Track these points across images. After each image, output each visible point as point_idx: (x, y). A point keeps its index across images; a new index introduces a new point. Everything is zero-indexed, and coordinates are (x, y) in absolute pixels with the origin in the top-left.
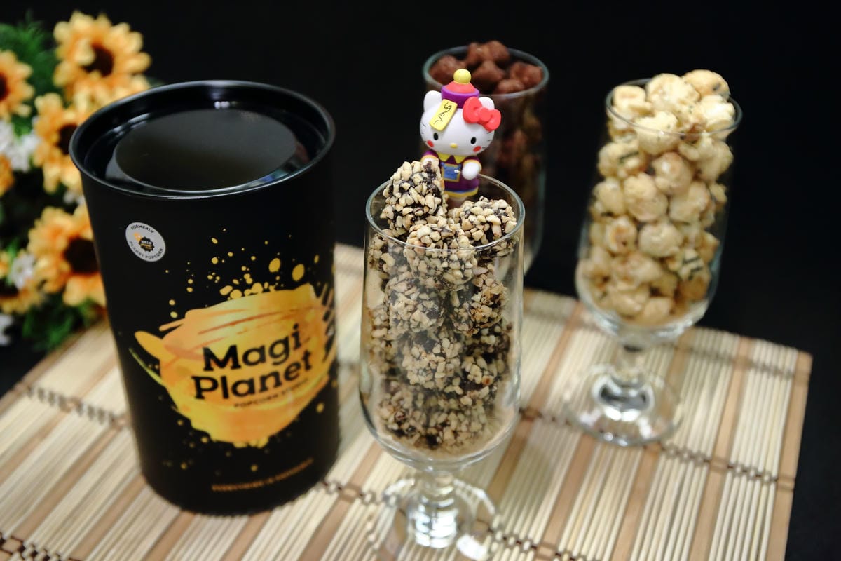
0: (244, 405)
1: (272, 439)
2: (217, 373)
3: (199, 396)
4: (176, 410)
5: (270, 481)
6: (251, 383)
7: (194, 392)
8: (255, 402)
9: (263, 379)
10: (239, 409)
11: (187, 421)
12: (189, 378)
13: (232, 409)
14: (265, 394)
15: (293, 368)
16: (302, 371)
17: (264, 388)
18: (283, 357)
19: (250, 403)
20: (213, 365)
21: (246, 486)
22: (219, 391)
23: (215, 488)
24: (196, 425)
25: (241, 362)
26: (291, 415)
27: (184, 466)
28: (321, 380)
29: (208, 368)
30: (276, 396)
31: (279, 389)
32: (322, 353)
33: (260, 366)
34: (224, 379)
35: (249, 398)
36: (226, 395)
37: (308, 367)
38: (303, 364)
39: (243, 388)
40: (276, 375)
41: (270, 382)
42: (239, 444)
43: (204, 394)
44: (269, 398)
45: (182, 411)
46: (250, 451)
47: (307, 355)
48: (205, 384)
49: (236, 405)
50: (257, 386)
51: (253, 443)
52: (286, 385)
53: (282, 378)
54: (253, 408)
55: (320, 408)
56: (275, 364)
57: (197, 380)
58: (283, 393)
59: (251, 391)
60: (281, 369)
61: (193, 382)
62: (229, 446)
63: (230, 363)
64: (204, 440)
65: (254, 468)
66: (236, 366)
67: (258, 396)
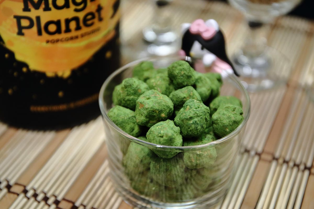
0: (54, 42)
1: (74, 72)
2: (33, 14)
3: (20, 33)
4: (4, 45)
5: (72, 105)
6: (58, 23)
7: (16, 30)
8: (61, 40)
9: (68, 21)
10: (49, 45)
11: (12, 54)
12: (12, 17)
13: (44, 44)
14: (69, 35)
15: (89, 17)
16: (96, 20)
17: (68, 30)
18: (82, 6)
19: (57, 41)
20: (30, 7)
21: (55, 108)
22: (35, 29)
23: (33, 109)
24: (19, 57)
25: (51, 6)
26: (87, 55)
27: (10, 91)
28: (109, 33)
29: (26, 9)
30: (77, 37)
31: (79, 33)
32: (111, 12)
33: (65, 10)
34: (38, 18)
35: (57, 37)
36: (40, 33)
37: (101, 19)
38: (97, 15)
39: (52, 28)
40: (76, 19)
41: (73, 25)
42: (50, 74)
43: (24, 31)
44: (72, 38)
45: (8, 46)
46: (57, 79)
47: (99, 9)
48: (25, 23)
49: (48, 42)
50: (63, 27)
51: (60, 74)
52: (85, 30)
53: (81, 24)
54: (60, 45)
55: (108, 55)
56: (76, 10)
57: (19, 18)
58: (82, 36)
59: (58, 31)
60: (81, 15)
61: (15, 20)
62: (42, 75)
63: (43, 6)
64: (25, 70)
65: (61, 94)
66: (47, 9)
67: (63, 36)
